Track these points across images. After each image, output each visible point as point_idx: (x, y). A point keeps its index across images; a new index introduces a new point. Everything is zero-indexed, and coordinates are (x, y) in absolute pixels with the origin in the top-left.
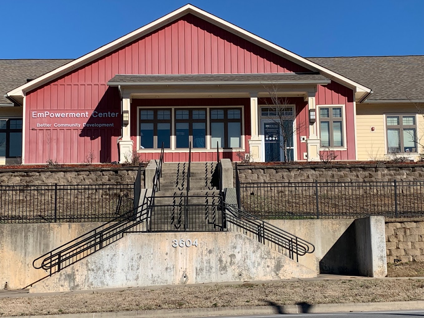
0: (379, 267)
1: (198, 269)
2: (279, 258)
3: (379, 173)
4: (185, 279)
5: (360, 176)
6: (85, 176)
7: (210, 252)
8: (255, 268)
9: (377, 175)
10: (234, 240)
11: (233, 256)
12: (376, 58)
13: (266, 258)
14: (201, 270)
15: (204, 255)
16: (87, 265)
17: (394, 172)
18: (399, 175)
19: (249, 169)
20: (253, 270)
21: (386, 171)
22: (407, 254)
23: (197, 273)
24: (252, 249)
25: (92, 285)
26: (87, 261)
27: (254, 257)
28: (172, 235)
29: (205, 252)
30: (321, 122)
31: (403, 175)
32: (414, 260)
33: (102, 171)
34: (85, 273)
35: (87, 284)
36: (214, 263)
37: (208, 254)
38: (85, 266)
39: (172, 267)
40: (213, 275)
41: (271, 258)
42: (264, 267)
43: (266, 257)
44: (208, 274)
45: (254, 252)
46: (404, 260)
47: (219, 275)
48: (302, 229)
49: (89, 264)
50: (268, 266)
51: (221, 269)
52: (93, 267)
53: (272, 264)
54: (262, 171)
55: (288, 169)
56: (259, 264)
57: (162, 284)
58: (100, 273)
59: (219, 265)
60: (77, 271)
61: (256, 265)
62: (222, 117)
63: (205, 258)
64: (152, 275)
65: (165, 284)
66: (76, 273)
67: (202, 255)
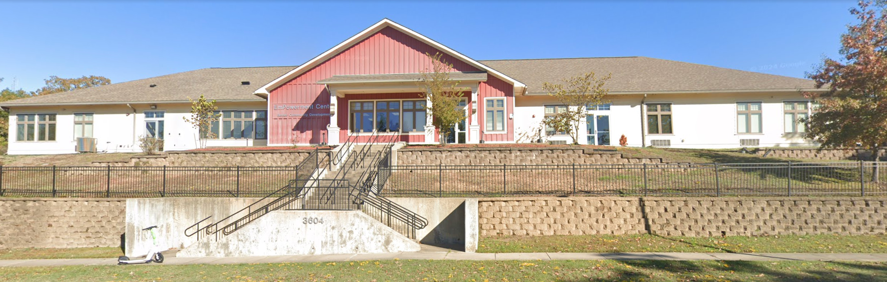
0: (471, 243)
1: (323, 242)
2: (388, 234)
3: (513, 155)
4: (313, 250)
5: (497, 157)
6: (286, 157)
7: (333, 228)
8: (369, 243)
9: (511, 156)
10: (353, 219)
11: (351, 232)
12: (553, 61)
13: (378, 235)
14: (326, 243)
15: (328, 231)
16: (238, 237)
17: (525, 153)
18: (529, 156)
19: (409, 151)
20: (367, 244)
21: (518, 153)
22: (508, 229)
23: (322, 245)
24: (367, 227)
25: (241, 252)
26: (238, 233)
27: (368, 234)
28: (303, 213)
29: (329, 228)
30: (488, 111)
31: (533, 156)
32: (514, 234)
33: (299, 153)
34: (236, 242)
35: (238, 252)
36: (336, 237)
37: (331, 230)
38: (236, 238)
39: (303, 240)
40: (335, 248)
41: (382, 235)
42: (376, 242)
43: (378, 233)
44: (331, 247)
45: (368, 229)
46: (505, 233)
47: (340, 248)
48: (424, 206)
49: (239, 236)
50: (380, 241)
51: (342, 242)
52: (242, 238)
53: (383, 239)
54: (420, 153)
55: (440, 151)
56: (372, 240)
57: (295, 254)
58: (247, 243)
59: (340, 240)
60: (230, 241)
61: (370, 240)
62: (411, 107)
63: (329, 233)
64: (287, 246)
65: (297, 254)
66: (230, 242)
67: (327, 230)
